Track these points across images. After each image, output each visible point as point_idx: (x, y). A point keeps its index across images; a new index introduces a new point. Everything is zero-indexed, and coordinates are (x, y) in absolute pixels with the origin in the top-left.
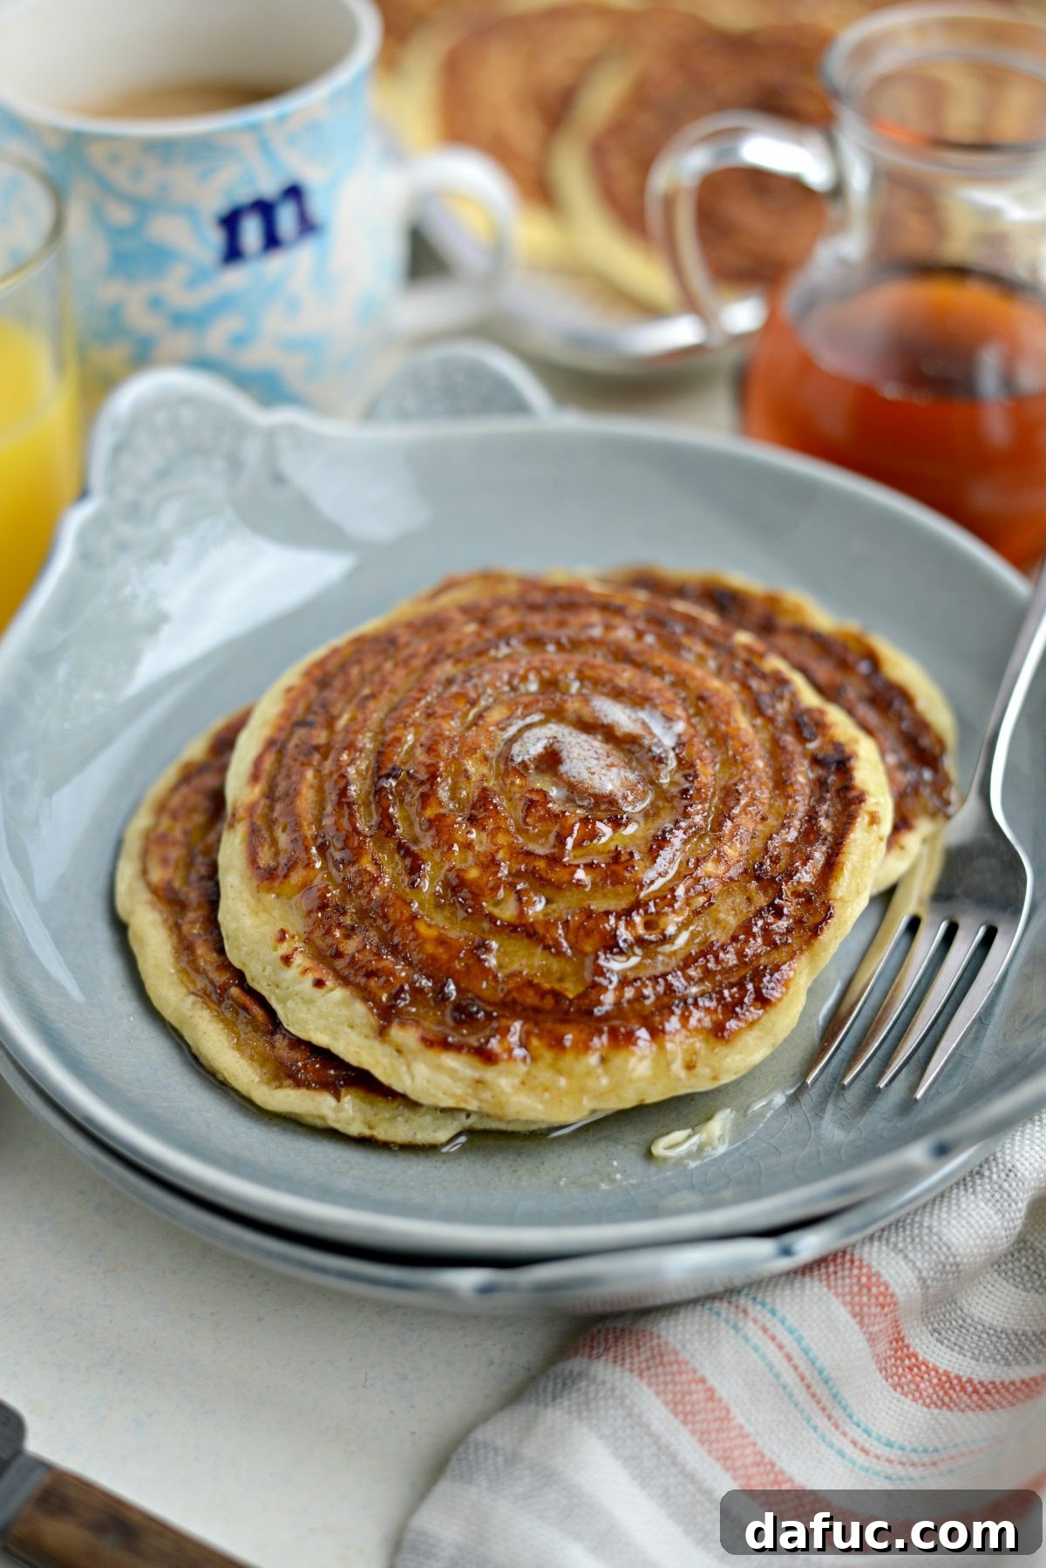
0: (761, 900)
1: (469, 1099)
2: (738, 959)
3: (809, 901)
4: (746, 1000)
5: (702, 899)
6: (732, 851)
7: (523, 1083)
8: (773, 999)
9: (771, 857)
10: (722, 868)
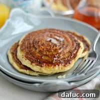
0: (70, 54)
1: (40, 71)
2: (67, 59)
3: (75, 55)
5: (64, 54)
7: (45, 69)
8: (70, 63)
9: (71, 51)
10: (66, 51)
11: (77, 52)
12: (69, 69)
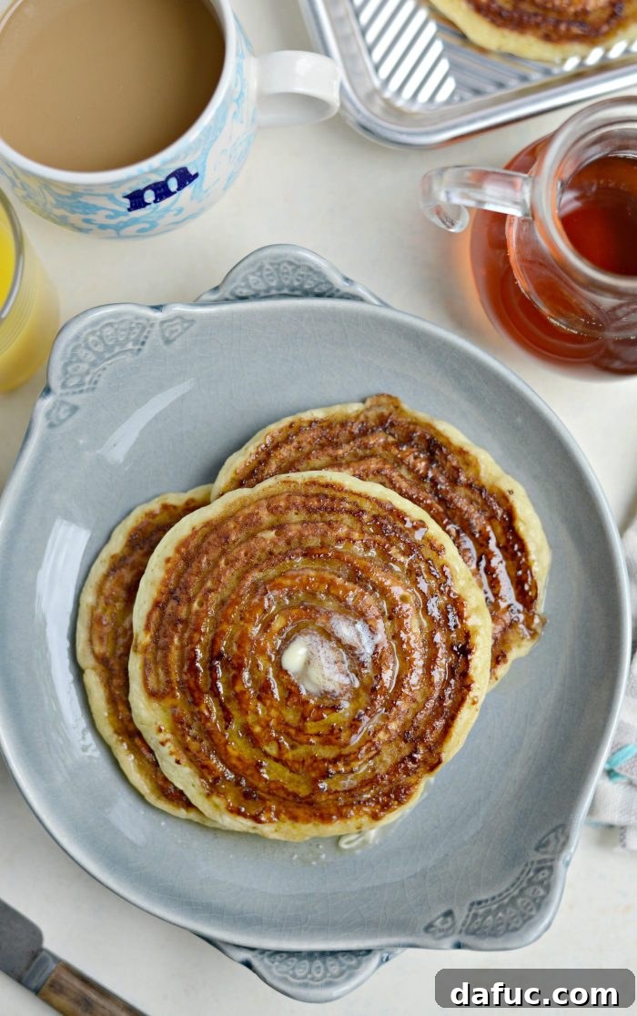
0: (406, 753)
3: (430, 752)
5: (374, 752)
6: (393, 726)
9: (414, 728)
10: (387, 735)
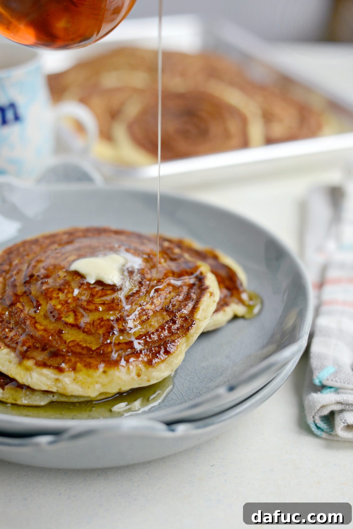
0: (168, 318)
1: (53, 386)
2: (158, 338)
3: (186, 319)
4: (161, 352)
5: (145, 317)
6: (157, 302)
7: (74, 380)
8: (171, 352)
9: (172, 305)
10: (153, 306)
11: (194, 309)
12: (165, 374)
